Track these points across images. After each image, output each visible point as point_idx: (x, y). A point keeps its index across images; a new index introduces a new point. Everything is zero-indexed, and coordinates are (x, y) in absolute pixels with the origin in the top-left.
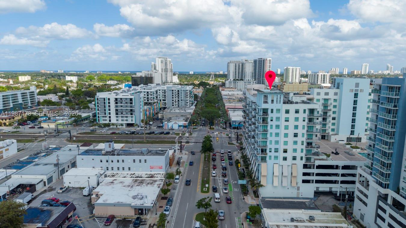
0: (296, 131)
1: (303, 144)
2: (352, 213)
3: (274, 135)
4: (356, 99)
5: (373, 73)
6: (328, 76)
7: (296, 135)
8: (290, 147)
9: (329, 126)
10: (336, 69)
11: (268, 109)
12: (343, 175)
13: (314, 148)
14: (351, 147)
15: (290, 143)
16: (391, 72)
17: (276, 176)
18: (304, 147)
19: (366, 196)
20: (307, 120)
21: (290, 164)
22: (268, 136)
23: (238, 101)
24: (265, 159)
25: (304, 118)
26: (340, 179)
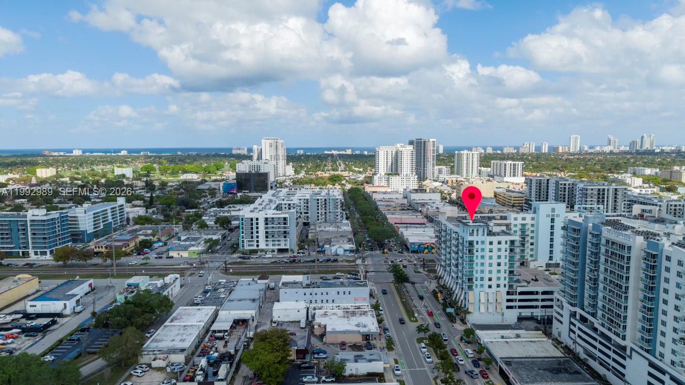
0: (499, 261)
1: (505, 273)
2: (551, 334)
3: (479, 264)
4: (552, 224)
5: (587, 151)
6: (519, 166)
7: (499, 264)
8: (494, 276)
9: (528, 252)
10: (530, 144)
11: (473, 241)
12: (543, 300)
13: (516, 275)
14: (550, 273)
15: (495, 272)
16: (614, 148)
17: (482, 303)
18: (507, 275)
19: (562, 316)
20: (508, 250)
21: (495, 291)
22: (474, 266)
23: (400, 210)
24: (472, 288)
25: (506, 248)
26: (540, 304)
